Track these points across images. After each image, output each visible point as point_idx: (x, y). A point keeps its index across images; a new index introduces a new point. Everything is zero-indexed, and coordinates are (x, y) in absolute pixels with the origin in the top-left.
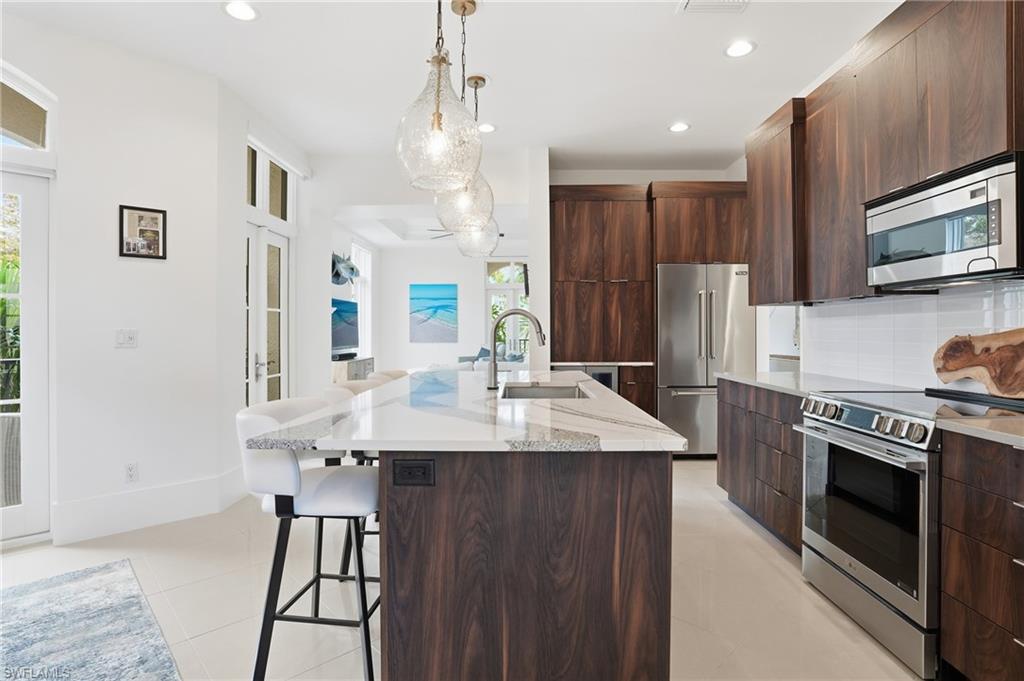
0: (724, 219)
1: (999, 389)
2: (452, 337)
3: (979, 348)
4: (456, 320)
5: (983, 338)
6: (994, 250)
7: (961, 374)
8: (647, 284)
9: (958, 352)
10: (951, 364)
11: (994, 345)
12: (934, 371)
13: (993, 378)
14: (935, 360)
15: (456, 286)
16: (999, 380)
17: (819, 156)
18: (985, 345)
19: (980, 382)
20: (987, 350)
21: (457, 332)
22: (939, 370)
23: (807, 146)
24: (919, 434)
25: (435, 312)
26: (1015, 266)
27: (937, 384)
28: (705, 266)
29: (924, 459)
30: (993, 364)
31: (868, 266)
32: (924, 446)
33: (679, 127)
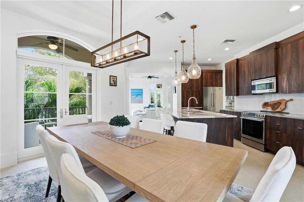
0: (217, 78)
1: (272, 110)
2: (141, 102)
3: (269, 104)
4: (142, 98)
5: (270, 102)
6: (273, 89)
7: (266, 108)
8: (201, 91)
9: (266, 105)
10: (265, 107)
11: (272, 103)
12: (262, 108)
13: (271, 108)
14: (262, 106)
15: (142, 89)
16: (272, 109)
17: (241, 70)
18: (270, 103)
19: (269, 109)
20: (270, 104)
21: (143, 101)
22: (263, 108)
23: (239, 67)
24: (263, 116)
25: (137, 96)
26: (276, 92)
27: (262, 110)
28: (212, 87)
29: (264, 120)
30: (271, 106)
31: (252, 90)
32: (264, 118)
33: (210, 60)
